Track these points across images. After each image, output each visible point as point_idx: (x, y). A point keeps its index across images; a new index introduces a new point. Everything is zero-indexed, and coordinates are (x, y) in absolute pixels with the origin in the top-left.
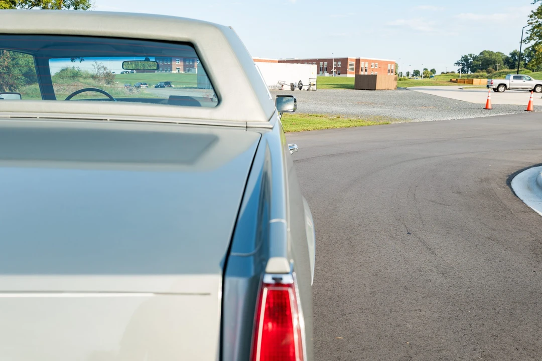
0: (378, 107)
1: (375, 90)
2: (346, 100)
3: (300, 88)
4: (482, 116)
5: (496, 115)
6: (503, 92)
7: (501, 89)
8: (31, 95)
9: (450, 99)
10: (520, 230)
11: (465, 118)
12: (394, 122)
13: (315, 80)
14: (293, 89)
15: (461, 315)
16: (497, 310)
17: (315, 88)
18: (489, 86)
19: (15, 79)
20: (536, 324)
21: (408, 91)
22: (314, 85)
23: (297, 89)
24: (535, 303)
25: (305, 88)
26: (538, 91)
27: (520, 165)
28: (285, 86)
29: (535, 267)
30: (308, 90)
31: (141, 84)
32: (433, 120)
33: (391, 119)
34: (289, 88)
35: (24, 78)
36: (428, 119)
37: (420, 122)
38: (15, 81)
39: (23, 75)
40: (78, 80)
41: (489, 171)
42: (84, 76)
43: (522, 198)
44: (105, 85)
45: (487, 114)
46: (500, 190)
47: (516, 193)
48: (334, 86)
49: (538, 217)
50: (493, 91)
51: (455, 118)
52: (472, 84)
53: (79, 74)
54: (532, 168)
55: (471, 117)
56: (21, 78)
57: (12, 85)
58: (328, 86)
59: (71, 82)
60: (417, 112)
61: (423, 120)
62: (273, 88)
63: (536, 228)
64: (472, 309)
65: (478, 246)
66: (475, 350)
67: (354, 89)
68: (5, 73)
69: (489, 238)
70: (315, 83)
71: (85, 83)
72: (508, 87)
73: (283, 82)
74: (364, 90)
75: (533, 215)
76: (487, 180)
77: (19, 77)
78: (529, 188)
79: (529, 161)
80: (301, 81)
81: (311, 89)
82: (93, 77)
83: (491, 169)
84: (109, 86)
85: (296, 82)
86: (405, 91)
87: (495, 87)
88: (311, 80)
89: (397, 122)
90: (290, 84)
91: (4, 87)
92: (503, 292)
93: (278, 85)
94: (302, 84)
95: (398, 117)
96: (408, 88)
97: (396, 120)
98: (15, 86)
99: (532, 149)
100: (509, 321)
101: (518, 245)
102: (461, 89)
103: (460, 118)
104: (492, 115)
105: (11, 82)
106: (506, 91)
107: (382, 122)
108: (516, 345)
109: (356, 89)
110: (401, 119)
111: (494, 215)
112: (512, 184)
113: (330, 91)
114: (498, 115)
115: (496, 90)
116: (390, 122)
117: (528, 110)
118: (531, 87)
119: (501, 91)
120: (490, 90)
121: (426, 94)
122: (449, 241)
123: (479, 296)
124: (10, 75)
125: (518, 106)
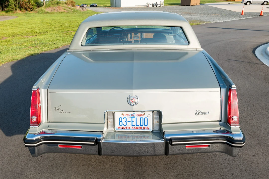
0: (193, 15)
1: (190, 6)
2: (178, 11)
3: (157, 6)
4: (240, 19)
5: (246, 18)
6: (249, 5)
7: (248, 3)
8: (41, 13)
9: (225, 9)
10: (259, 71)
11: (232, 20)
12: (202, 23)
13: (163, 2)
14: (153, 7)
15: (242, 99)
16: (253, 98)
17: (163, 6)
18: (243, 2)
19: (32, 6)
20: (266, 102)
21: (205, 6)
22: (163, 4)
23: (155, 6)
24: (266, 95)
25: (159, 6)
26: (265, 4)
27: (258, 44)
28: (150, 5)
29: (265, 84)
30: (160, 7)
31: (84, 5)
32: (219, 22)
33: (200, 22)
34: (151, 6)
35: (36, 5)
36: (217, 21)
37: (213, 23)
38: (33, 6)
39: (35, 3)
40: (60, 5)
41: (246, 47)
42: (62, 3)
43: (259, 59)
44: (71, 7)
45: (242, 18)
46: (251, 55)
47: (257, 56)
48: (170, 4)
49: (266, 66)
50: (244, 4)
51: (228, 20)
52: (234, 1)
53: (59, 2)
54: (263, 45)
55: (235, 20)
56: (35, 5)
57: (31, 8)
58: (168, 4)
59: (56, 6)
60: (211, 17)
61: (214, 22)
62: (144, 6)
63: (265, 70)
64: (245, 97)
65: (245, 77)
66: (248, 108)
67: (180, 5)
68: (27, 3)
69: (248, 75)
70: (163, 3)
71: (63, 7)
72: (251, 2)
73: (149, 3)
74: (185, 5)
75: (264, 65)
76: (245, 51)
77: (34, 4)
78: (262, 54)
79: (262, 42)
80: (157, 2)
81: (161, 6)
82: (66, 3)
83: (246, 46)
84: (73, 7)
85: (155, 3)
86: (204, 6)
87: (245, 3)
88: (162, 2)
89: (203, 23)
90: (152, 4)
91: (28, 9)
92: (255, 92)
93: (147, 4)
94: (157, 4)
95: (203, 20)
96: (205, 4)
97: (202, 22)
98: (33, 8)
99: (263, 36)
100: (257, 101)
101: (259, 77)
102: (229, 4)
103: (230, 20)
104: (244, 18)
105: (31, 7)
106: (250, 4)
107: (197, 23)
108: (260, 107)
109: (181, 5)
110: (205, 22)
111: (249, 66)
112: (255, 53)
113: (170, 7)
114: (247, 18)
115: (246, 4)
116: (200, 23)
117: (261, 15)
118: (262, 2)
119: (248, 4)
120: (243, 4)
121: (213, 7)
122: (235, 76)
123: (247, 93)
124: (30, 4)
125: (256, 13)
